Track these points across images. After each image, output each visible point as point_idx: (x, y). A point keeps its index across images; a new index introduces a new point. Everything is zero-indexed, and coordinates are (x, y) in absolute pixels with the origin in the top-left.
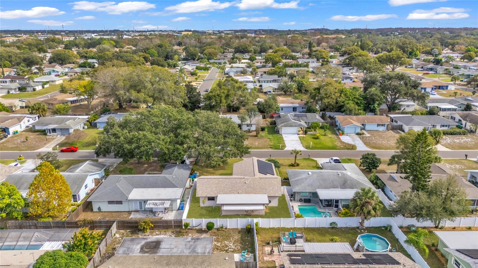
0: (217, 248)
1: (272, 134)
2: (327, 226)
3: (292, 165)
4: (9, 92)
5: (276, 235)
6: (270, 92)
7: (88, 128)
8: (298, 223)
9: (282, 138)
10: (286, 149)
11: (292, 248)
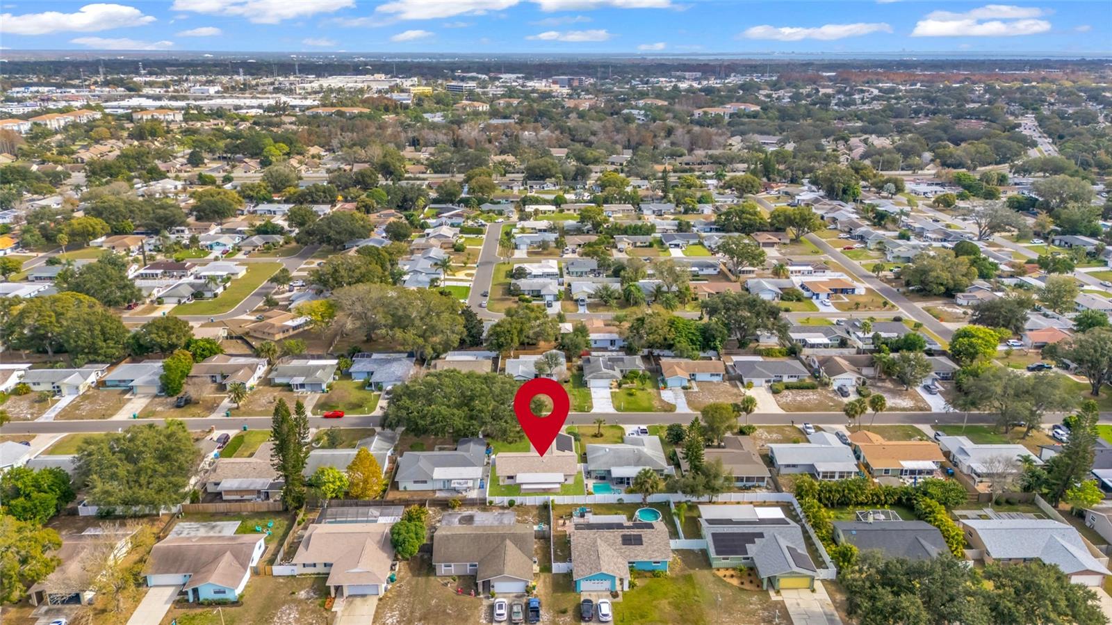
0: (518, 521)
1: (578, 387)
2: (616, 502)
3: (595, 436)
4: (179, 301)
5: (569, 511)
6: (583, 300)
7: (340, 379)
8: (589, 500)
9: (589, 394)
10: (593, 411)
11: (581, 521)
